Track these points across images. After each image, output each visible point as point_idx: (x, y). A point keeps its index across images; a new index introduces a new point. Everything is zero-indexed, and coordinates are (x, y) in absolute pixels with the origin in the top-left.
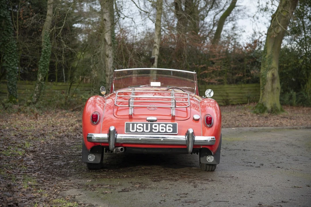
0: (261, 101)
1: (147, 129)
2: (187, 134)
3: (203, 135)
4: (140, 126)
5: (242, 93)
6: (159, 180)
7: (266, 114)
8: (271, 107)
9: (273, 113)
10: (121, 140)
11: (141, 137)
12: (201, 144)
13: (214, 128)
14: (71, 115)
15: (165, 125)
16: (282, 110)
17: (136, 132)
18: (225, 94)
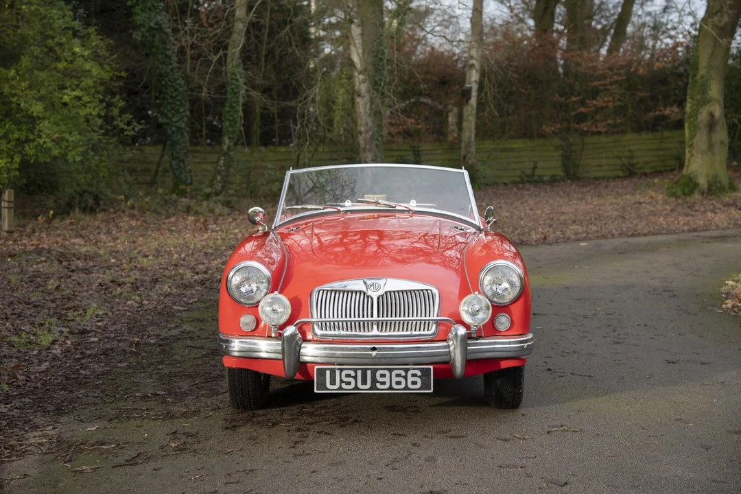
0: (686, 171)
5: (662, 150)
7: (696, 197)
8: (708, 182)
9: (711, 195)
18: (627, 154)
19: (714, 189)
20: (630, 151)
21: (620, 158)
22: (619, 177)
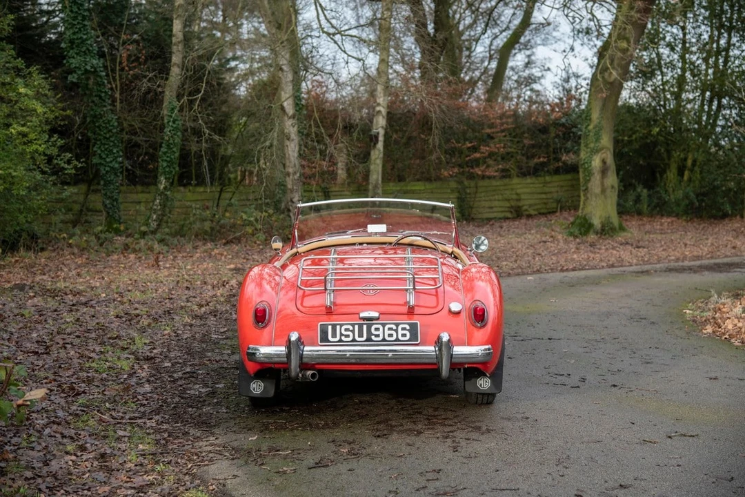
0: (582, 213)
1: (361, 335)
2: (439, 342)
3: (469, 344)
4: (347, 330)
5: (545, 193)
6: (385, 432)
7: (592, 236)
8: (602, 222)
9: (605, 235)
10: (311, 357)
11: (349, 350)
12: (464, 360)
13: (489, 327)
14: (222, 255)
15: (394, 327)
16: (622, 229)
17: (341, 341)
18: (515, 197)
19: (607, 231)
20: (517, 194)
21: (508, 200)
22: (508, 218)
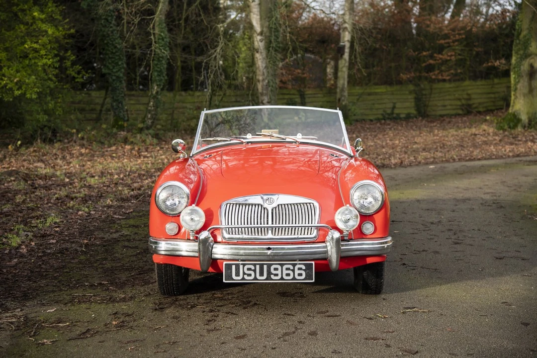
5: (493, 93)
7: (519, 130)
18: (466, 96)
20: (468, 94)
21: (459, 99)
22: (459, 115)
